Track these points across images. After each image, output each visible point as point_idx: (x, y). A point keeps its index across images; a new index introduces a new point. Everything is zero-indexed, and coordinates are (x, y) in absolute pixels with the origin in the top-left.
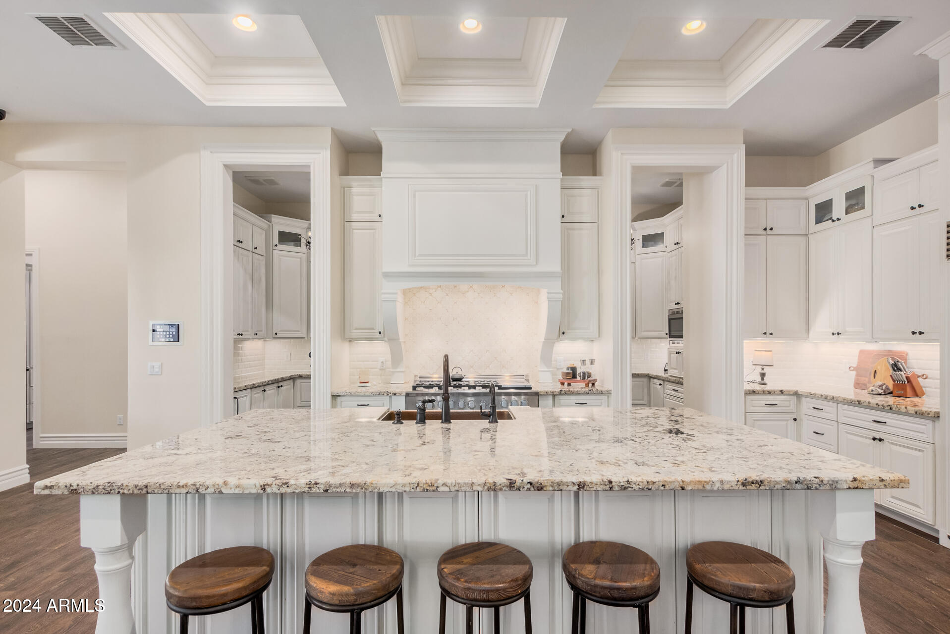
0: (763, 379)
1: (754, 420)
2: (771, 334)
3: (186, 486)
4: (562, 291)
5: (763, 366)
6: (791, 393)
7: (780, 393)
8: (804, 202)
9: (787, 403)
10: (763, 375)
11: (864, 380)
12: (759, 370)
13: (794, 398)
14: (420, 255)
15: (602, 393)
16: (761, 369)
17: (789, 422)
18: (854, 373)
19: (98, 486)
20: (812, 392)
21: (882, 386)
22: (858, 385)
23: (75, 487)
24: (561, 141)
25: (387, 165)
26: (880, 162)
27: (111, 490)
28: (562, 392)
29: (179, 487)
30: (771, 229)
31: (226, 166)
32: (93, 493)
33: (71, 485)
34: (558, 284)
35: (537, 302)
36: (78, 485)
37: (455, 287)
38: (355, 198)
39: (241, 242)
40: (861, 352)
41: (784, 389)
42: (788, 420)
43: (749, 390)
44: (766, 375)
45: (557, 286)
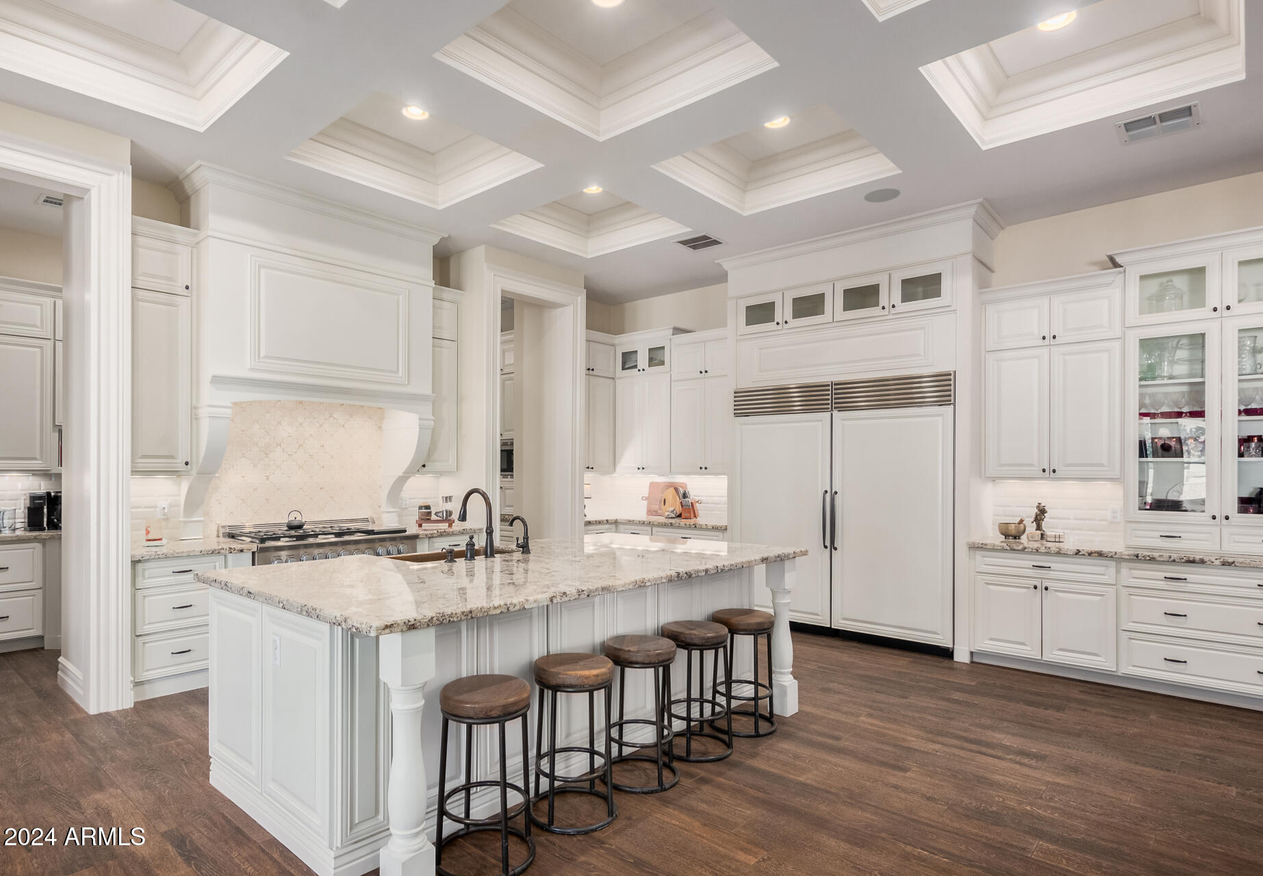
2: (592, 468)
3: (500, 606)
4: (432, 418)
7: (606, 522)
8: (613, 348)
11: (656, 507)
13: (614, 526)
18: (646, 502)
19: (432, 618)
20: (631, 519)
21: (673, 511)
22: (650, 512)
23: (412, 623)
24: (435, 244)
25: (216, 219)
26: (678, 331)
27: (443, 620)
29: (495, 608)
30: (593, 370)
32: (428, 625)
33: (409, 621)
34: (427, 410)
35: (381, 428)
36: (415, 620)
38: (143, 251)
40: (651, 484)
41: (609, 518)
45: (429, 412)
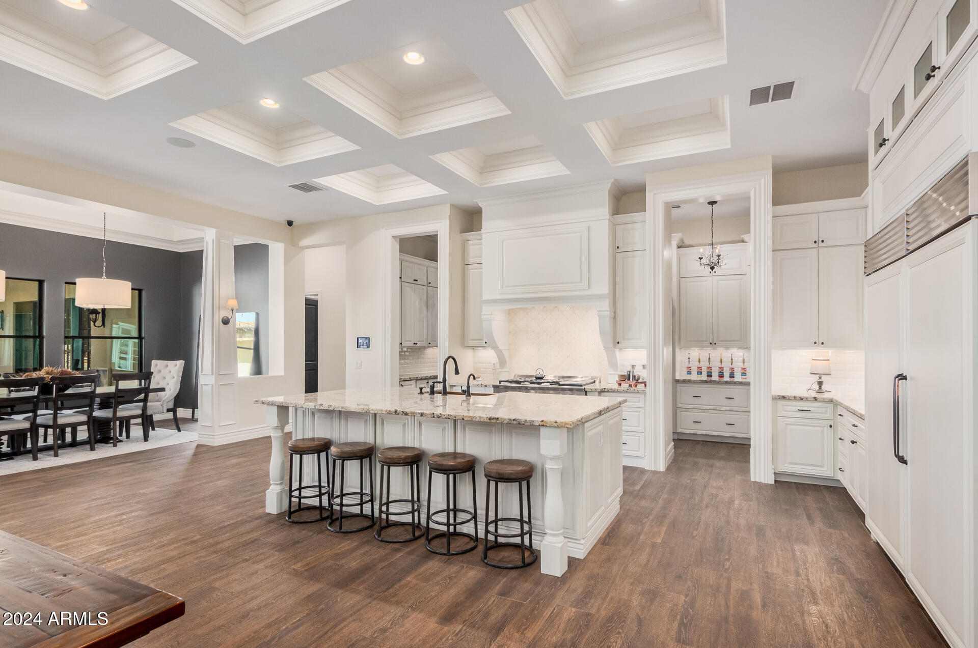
0: (820, 387)
1: (787, 424)
2: (822, 343)
4: (611, 309)
5: (820, 375)
6: (826, 400)
7: (814, 399)
9: (822, 410)
10: (820, 384)
12: (816, 377)
13: (831, 406)
14: (506, 287)
15: (638, 392)
16: (818, 378)
17: (826, 428)
24: (608, 189)
25: (485, 224)
28: (605, 390)
30: (822, 241)
31: (394, 237)
34: (609, 303)
37: (556, 307)
38: (471, 247)
39: (417, 281)
42: (824, 427)
43: (779, 396)
44: (824, 383)
45: (605, 305)
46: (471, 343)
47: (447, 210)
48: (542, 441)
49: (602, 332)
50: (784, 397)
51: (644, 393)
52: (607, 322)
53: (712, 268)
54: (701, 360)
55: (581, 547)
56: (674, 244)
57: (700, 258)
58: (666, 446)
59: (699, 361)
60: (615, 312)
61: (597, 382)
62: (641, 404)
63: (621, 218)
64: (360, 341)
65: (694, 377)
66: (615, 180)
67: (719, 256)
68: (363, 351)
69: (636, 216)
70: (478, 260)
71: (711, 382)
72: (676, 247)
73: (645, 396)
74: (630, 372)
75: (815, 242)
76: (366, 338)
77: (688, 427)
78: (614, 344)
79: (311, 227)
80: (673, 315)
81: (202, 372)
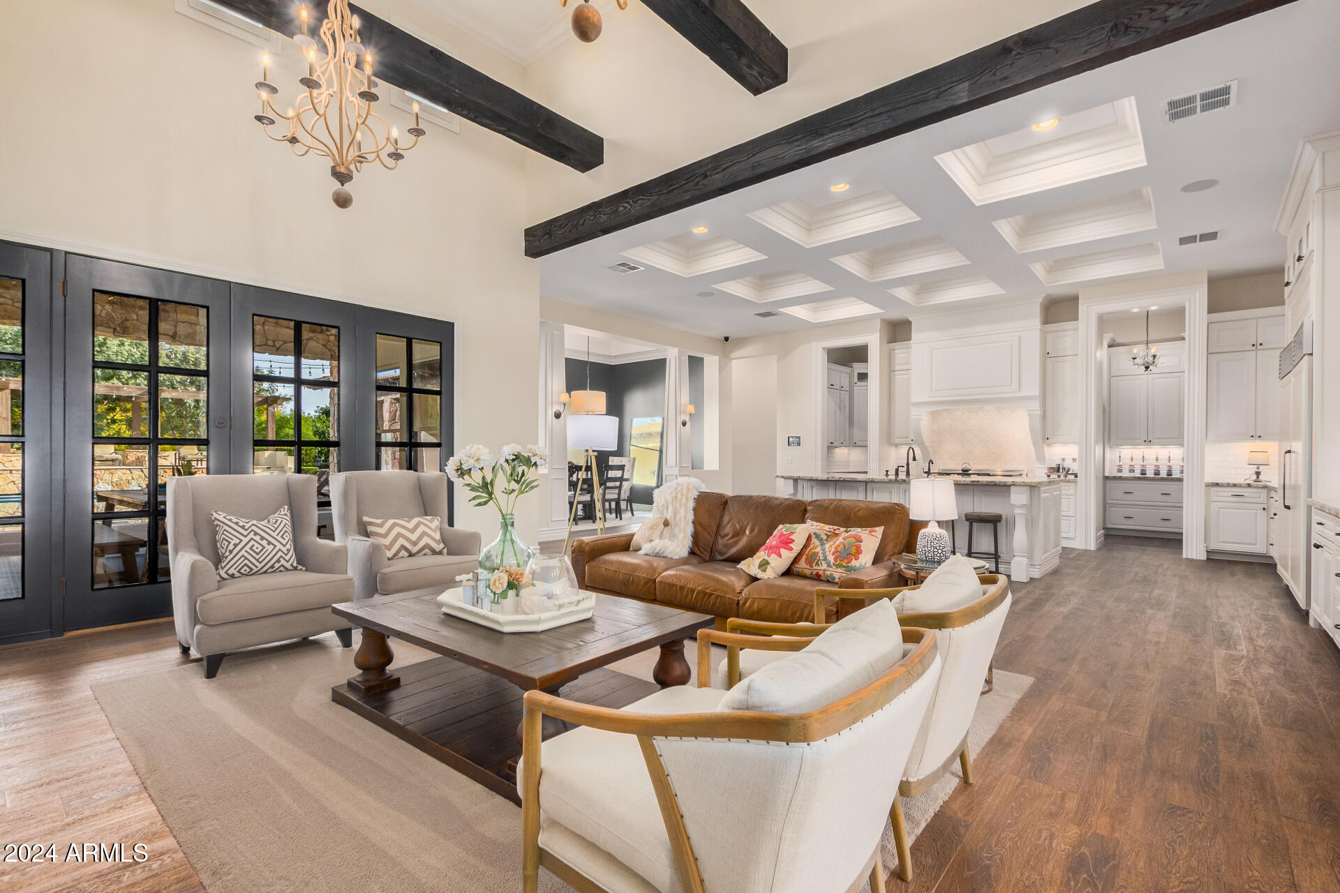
0: (1258, 477)
1: (1220, 508)
2: (1260, 438)
4: (1040, 408)
5: (1258, 466)
6: (1261, 487)
7: (1251, 486)
9: (1257, 495)
10: (1258, 474)
12: (1254, 468)
13: (1265, 491)
14: (936, 391)
15: (1069, 483)
16: (1256, 468)
17: (1259, 511)
24: (1040, 302)
25: (915, 334)
30: (1261, 344)
31: (824, 349)
34: (1037, 403)
38: (898, 356)
39: (833, 385)
42: (1257, 510)
43: (1212, 483)
44: (1261, 473)
45: (1036, 406)
46: (897, 441)
47: (877, 324)
48: (1012, 496)
49: (1032, 430)
50: (1217, 485)
51: (1075, 482)
52: (1038, 421)
53: (1147, 368)
54: (1134, 459)
55: (1038, 570)
56: (1105, 344)
57: (1134, 359)
58: (1097, 530)
59: (1132, 460)
60: (1044, 412)
61: (1024, 476)
62: (1072, 491)
63: (1050, 327)
64: (791, 439)
65: (1126, 474)
66: (1048, 294)
67: (1154, 356)
68: (794, 449)
69: (1068, 325)
70: (904, 367)
71: (1144, 479)
72: (1107, 346)
73: (1076, 484)
74: (1059, 465)
75: (1253, 345)
76: (797, 437)
77: (1118, 522)
78: (1043, 438)
79: (742, 341)
80: (1104, 413)
81: (666, 464)
